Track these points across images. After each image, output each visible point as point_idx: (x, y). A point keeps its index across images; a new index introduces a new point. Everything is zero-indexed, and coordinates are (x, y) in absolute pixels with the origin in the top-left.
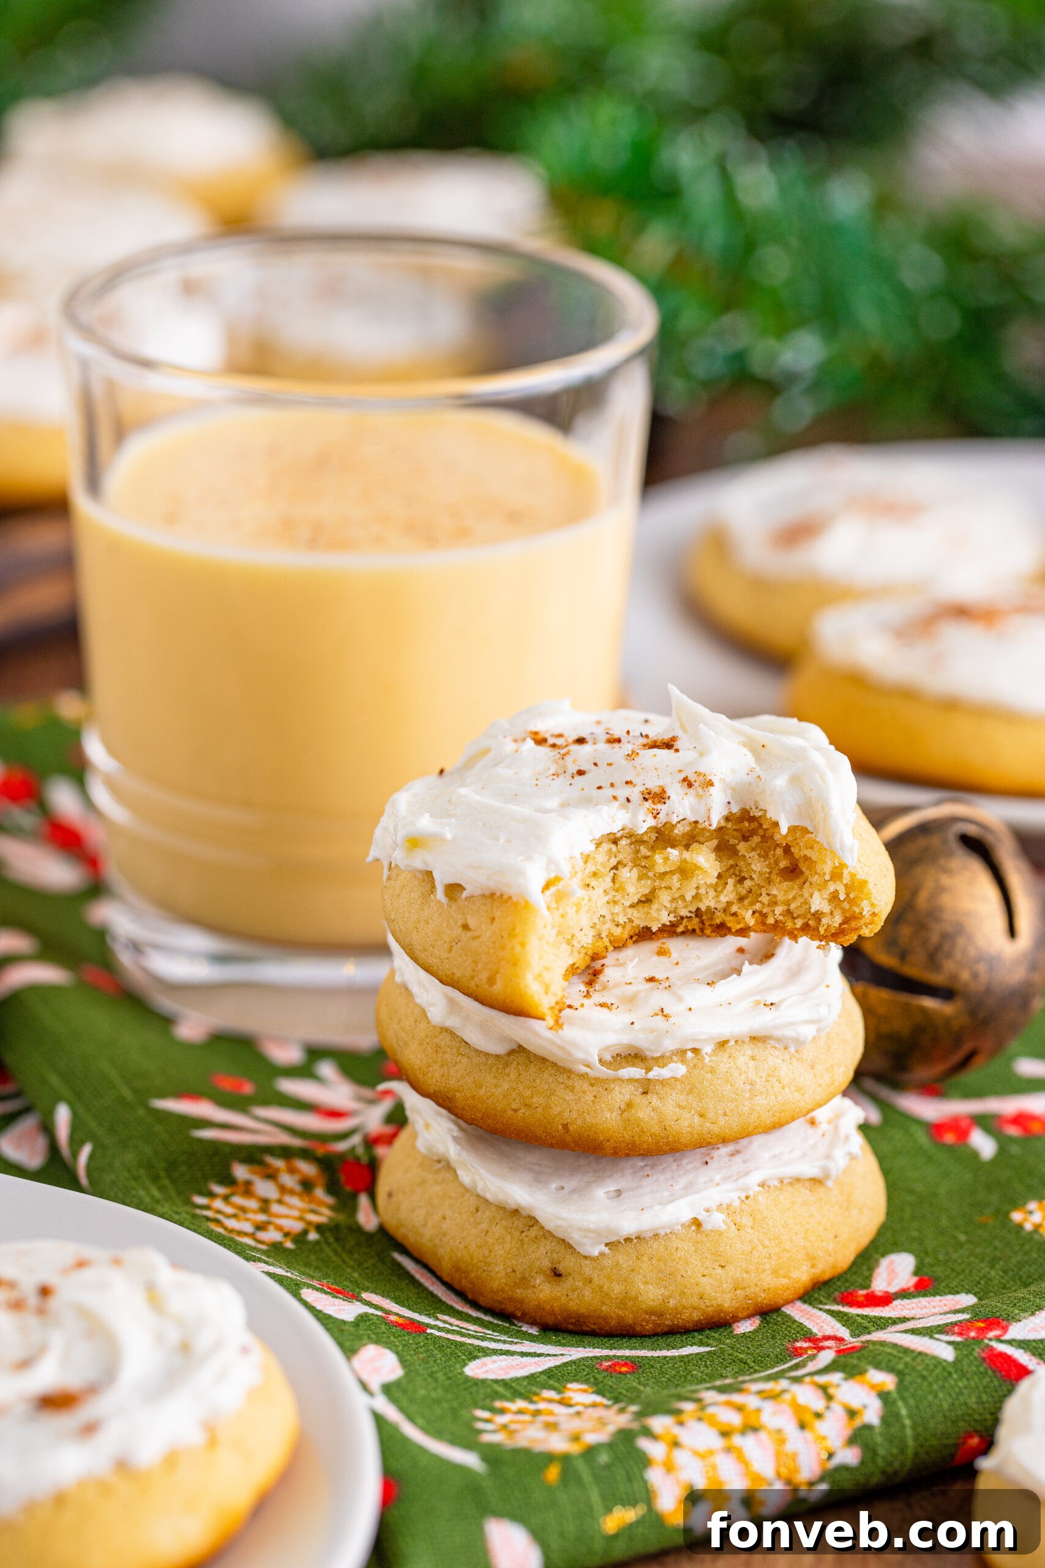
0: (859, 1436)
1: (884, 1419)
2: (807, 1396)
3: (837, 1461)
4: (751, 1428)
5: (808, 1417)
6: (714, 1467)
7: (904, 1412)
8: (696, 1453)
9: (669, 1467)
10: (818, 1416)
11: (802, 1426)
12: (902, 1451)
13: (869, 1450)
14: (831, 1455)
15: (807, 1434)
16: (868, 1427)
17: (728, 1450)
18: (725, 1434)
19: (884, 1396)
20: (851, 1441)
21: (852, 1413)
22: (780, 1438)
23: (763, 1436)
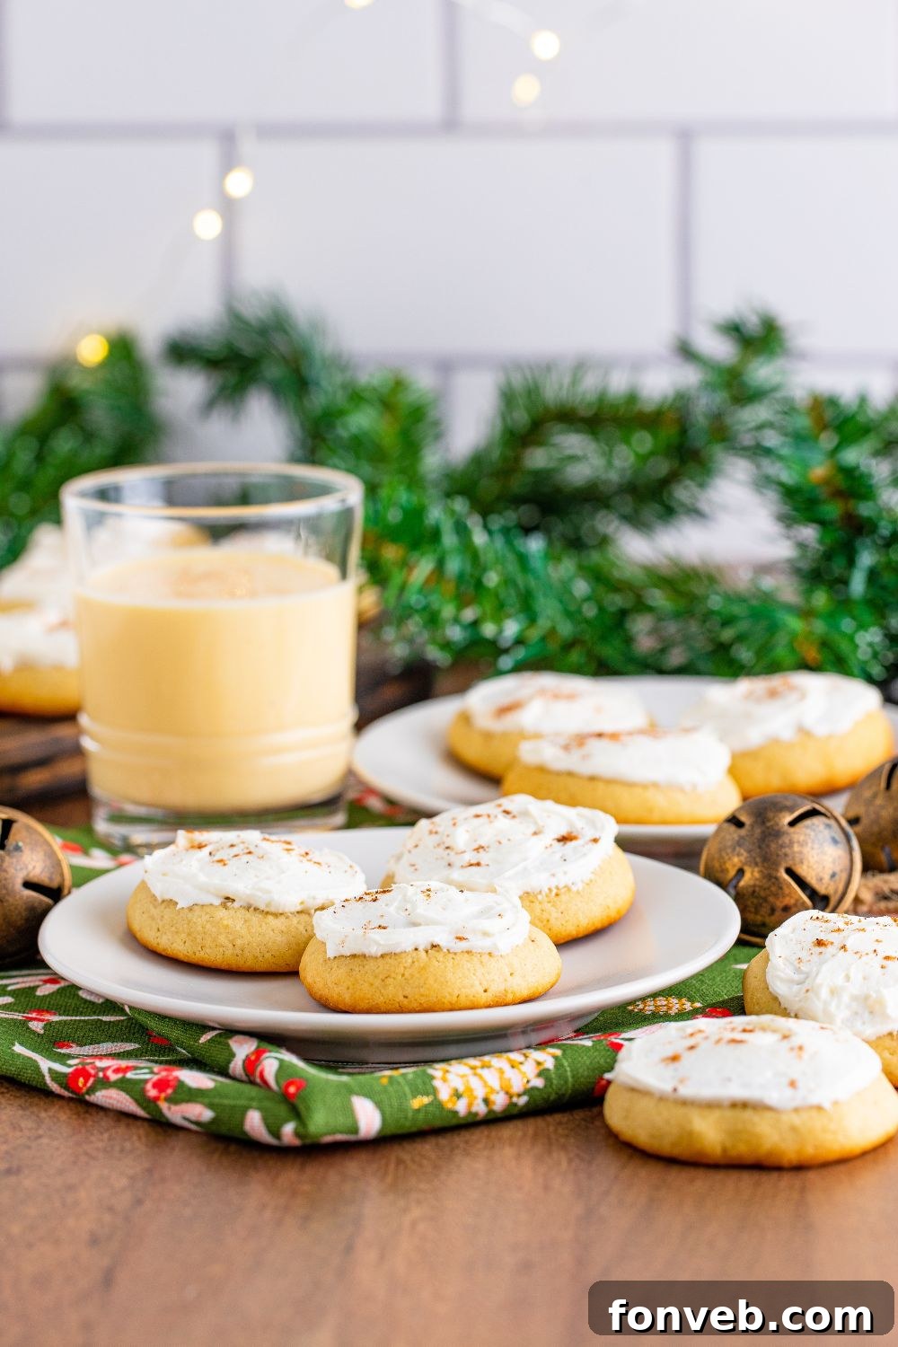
0: (543, 1073)
1: (555, 1066)
2: (515, 1056)
3: (531, 1084)
4: (486, 1066)
5: (515, 1064)
6: (468, 1081)
7: (566, 1064)
8: (458, 1075)
9: (444, 1080)
10: (521, 1063)
11: (513, 1067)
12: (566, 1082)
13: (548, 1080)
14: (528, 1082)
15: (515, 1070)
16: (548, 1070)
17: (475, 1074)
18: (473, 1068)
19: (556, 1058)
20: (539, 1075)
21: (539, 1063)
22: (501, 1071)
23: (492, 1069)
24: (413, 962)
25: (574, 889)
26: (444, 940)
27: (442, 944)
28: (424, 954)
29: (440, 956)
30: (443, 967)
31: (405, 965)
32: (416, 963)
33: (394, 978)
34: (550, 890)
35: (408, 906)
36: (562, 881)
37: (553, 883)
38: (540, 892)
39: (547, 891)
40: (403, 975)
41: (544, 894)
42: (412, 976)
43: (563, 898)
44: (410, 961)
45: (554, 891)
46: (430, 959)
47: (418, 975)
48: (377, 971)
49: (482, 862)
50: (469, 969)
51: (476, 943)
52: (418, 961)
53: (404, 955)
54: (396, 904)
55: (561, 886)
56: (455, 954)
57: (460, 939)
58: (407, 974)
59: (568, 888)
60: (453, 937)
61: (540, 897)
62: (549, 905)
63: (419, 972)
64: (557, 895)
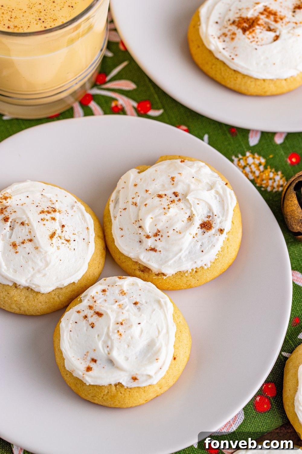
24: (108, 392)
25: (206, 267)
26: (125, 380)
27: (124, 383)
28: (114, 388)
29: (122, 390)
30: (124, 397)
31: (104, 393)
32: (110, 393)
33: (98, 398)
34: (192, 270)
35: (109, 344)
36: (199, 264)
37: (194, 266)
38: (187, 271)
39: (191, 271)
40: (103, 398)
41: (189, 272)
42: (107, 399)
43: (199, 273)
44: (106, 392)
45: (195, 270)
46: (117, 391)
47: (110, 400)
48: (89, 392)
49: (157, 249)
50: (137, 396)
51: (142, 383)
52: (111, 392)
53: (103, 388)
54: (103, 338)
55: (198, 267)
56: (131, 388)
57: (135, 379)
58: (104, 398)
59: (202, 267)
60: (130, 377)
61: (186, 274)
62: (191, 277)
63: (111, 399)
64: (196, 272)
